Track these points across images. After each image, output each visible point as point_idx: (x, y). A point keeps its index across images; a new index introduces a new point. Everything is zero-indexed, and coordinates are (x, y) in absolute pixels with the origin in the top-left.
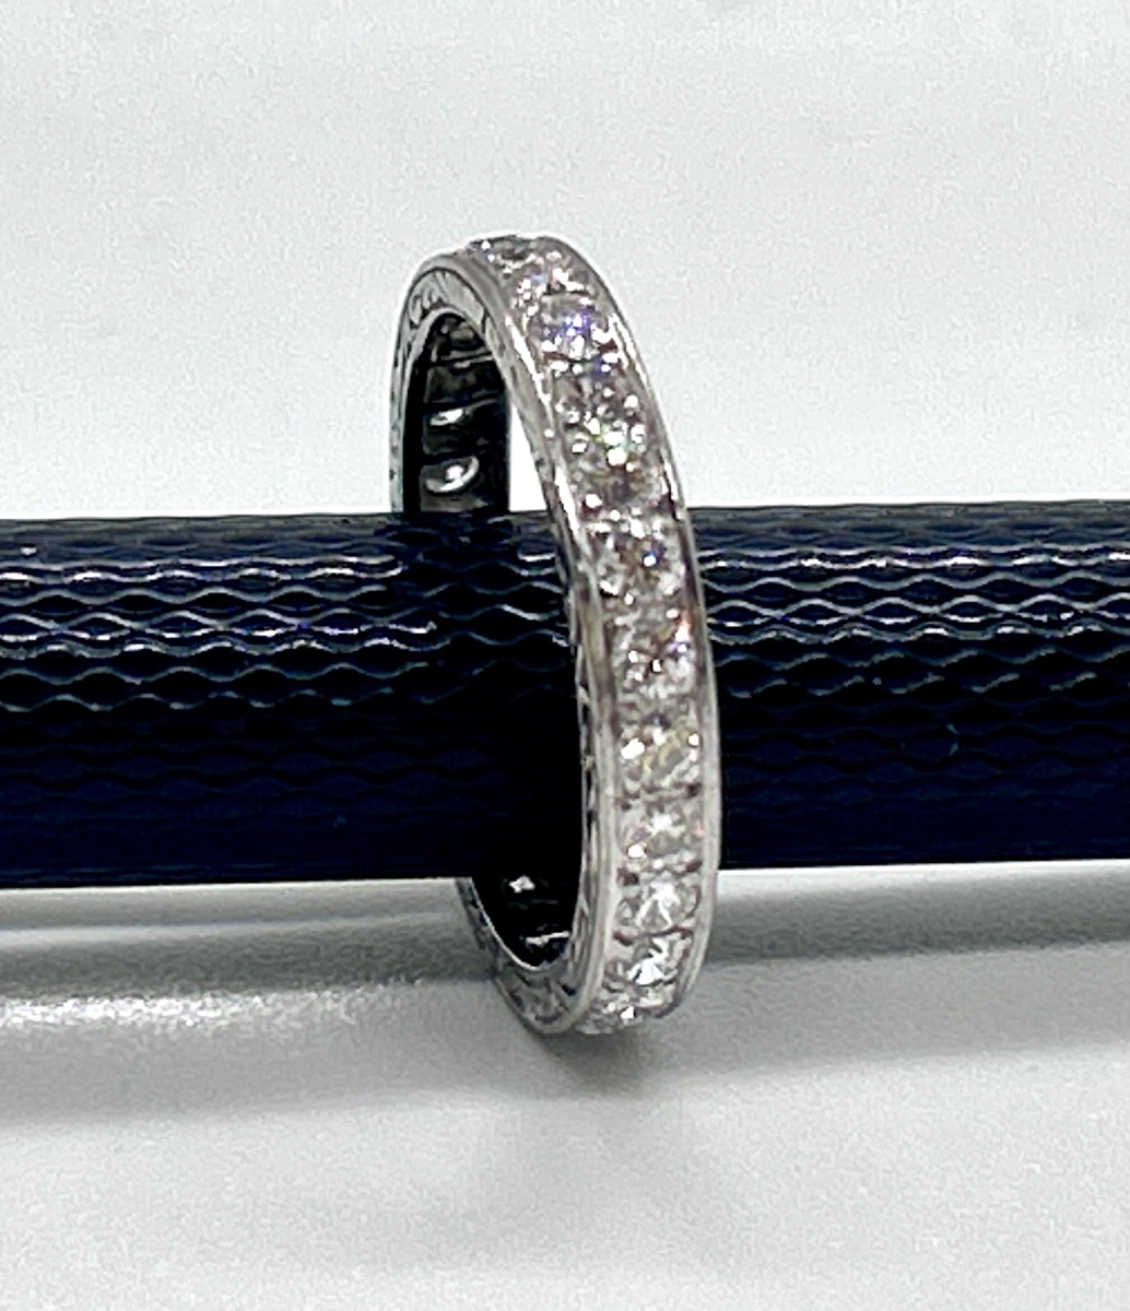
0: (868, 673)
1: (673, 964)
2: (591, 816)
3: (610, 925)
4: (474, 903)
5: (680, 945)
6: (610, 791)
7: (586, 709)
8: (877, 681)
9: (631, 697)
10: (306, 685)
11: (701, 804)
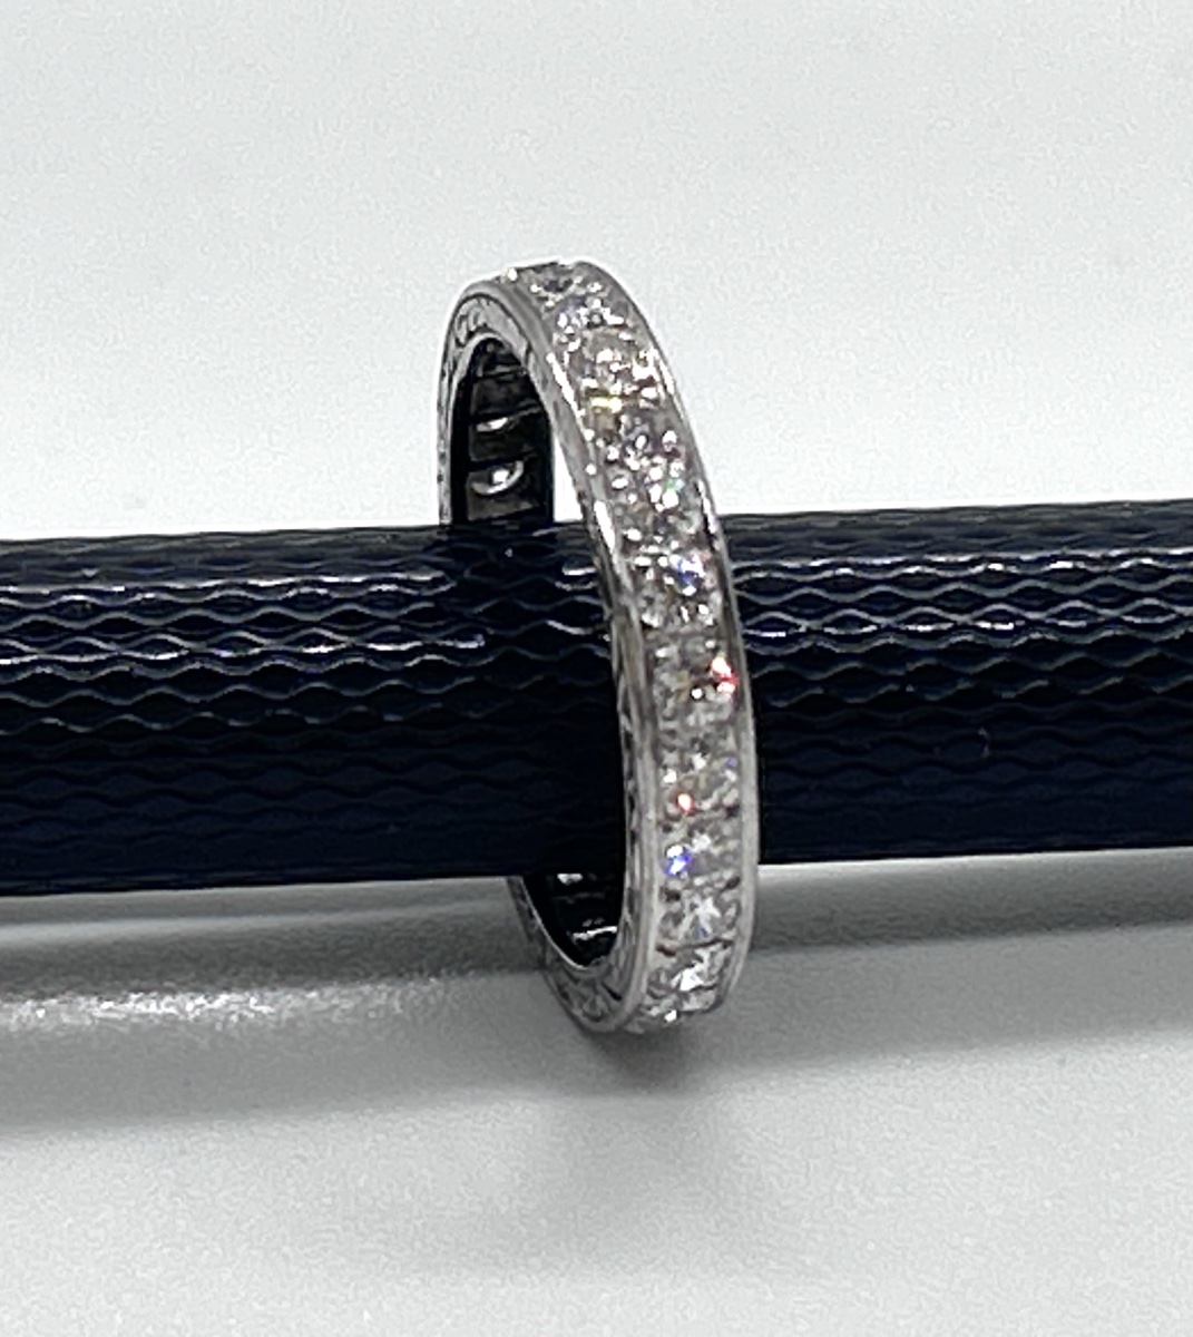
0: (902, 681)
1: (715, 971)
2: (634, 837)
3: (653, 938)
4: (523, 898)
5: (722, 955)
6: (652, 815)
7: (629, 736)
8: (910, 689)
9: (672, 725)
10: (359, 701)
11: (741, 825)
